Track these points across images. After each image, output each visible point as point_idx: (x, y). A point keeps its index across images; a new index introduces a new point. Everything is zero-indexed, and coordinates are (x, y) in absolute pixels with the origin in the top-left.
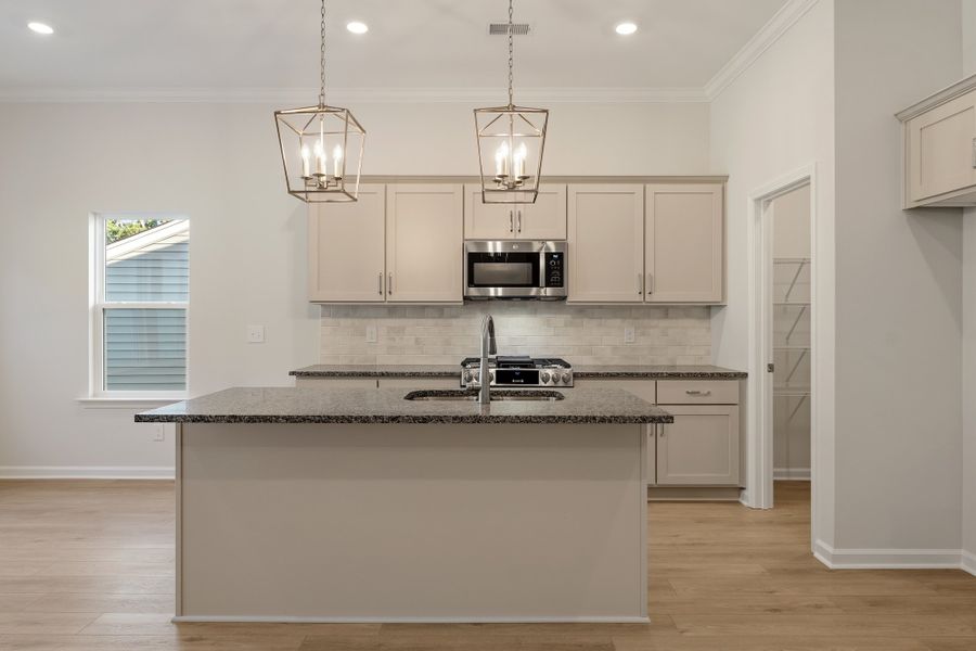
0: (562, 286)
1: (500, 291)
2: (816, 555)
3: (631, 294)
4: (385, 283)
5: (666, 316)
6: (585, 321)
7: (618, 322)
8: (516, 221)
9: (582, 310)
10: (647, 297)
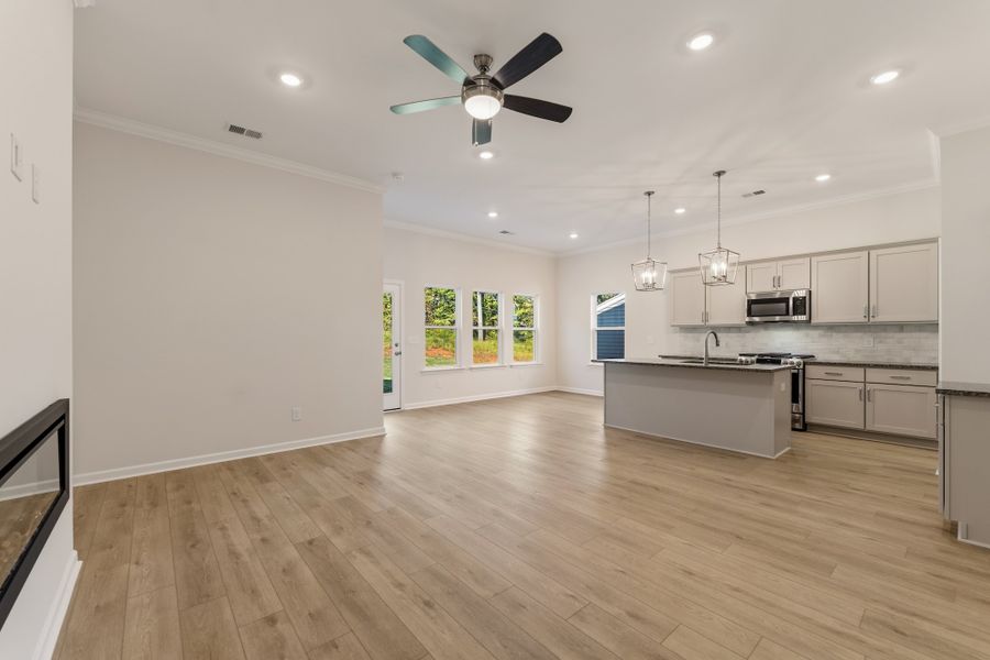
0: (805, 314)
1: (763, 319)
3: (860, 318)
4: (706, 316)
6: (834, 334)
7: (859, 334)
8: (777, 281)
9: (832, 328)
10: (871, 320)
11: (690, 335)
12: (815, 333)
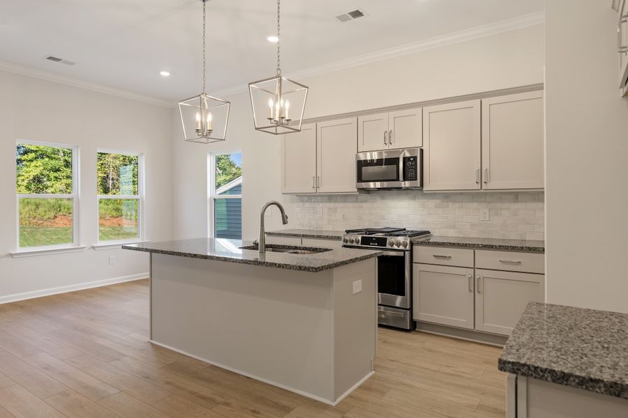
0: (416, 179)
1: (378, 185)
3: (472, 184)
4: (316, 181)
6: (450, 204)
7: (475, 205)
8: (388, 137)
9: (447, 196)
10: (484, 186)
11: (307, 205)
12: (432, 203)
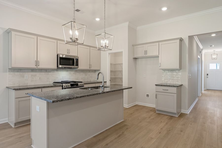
0: (78, 66)
2: (124, 107)
4: (37, 63)
5: (89, 72)
7: (82, 73)
8: (68, 51)
10: (90, 68)
